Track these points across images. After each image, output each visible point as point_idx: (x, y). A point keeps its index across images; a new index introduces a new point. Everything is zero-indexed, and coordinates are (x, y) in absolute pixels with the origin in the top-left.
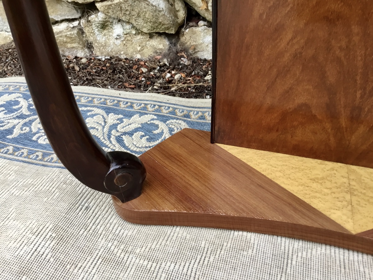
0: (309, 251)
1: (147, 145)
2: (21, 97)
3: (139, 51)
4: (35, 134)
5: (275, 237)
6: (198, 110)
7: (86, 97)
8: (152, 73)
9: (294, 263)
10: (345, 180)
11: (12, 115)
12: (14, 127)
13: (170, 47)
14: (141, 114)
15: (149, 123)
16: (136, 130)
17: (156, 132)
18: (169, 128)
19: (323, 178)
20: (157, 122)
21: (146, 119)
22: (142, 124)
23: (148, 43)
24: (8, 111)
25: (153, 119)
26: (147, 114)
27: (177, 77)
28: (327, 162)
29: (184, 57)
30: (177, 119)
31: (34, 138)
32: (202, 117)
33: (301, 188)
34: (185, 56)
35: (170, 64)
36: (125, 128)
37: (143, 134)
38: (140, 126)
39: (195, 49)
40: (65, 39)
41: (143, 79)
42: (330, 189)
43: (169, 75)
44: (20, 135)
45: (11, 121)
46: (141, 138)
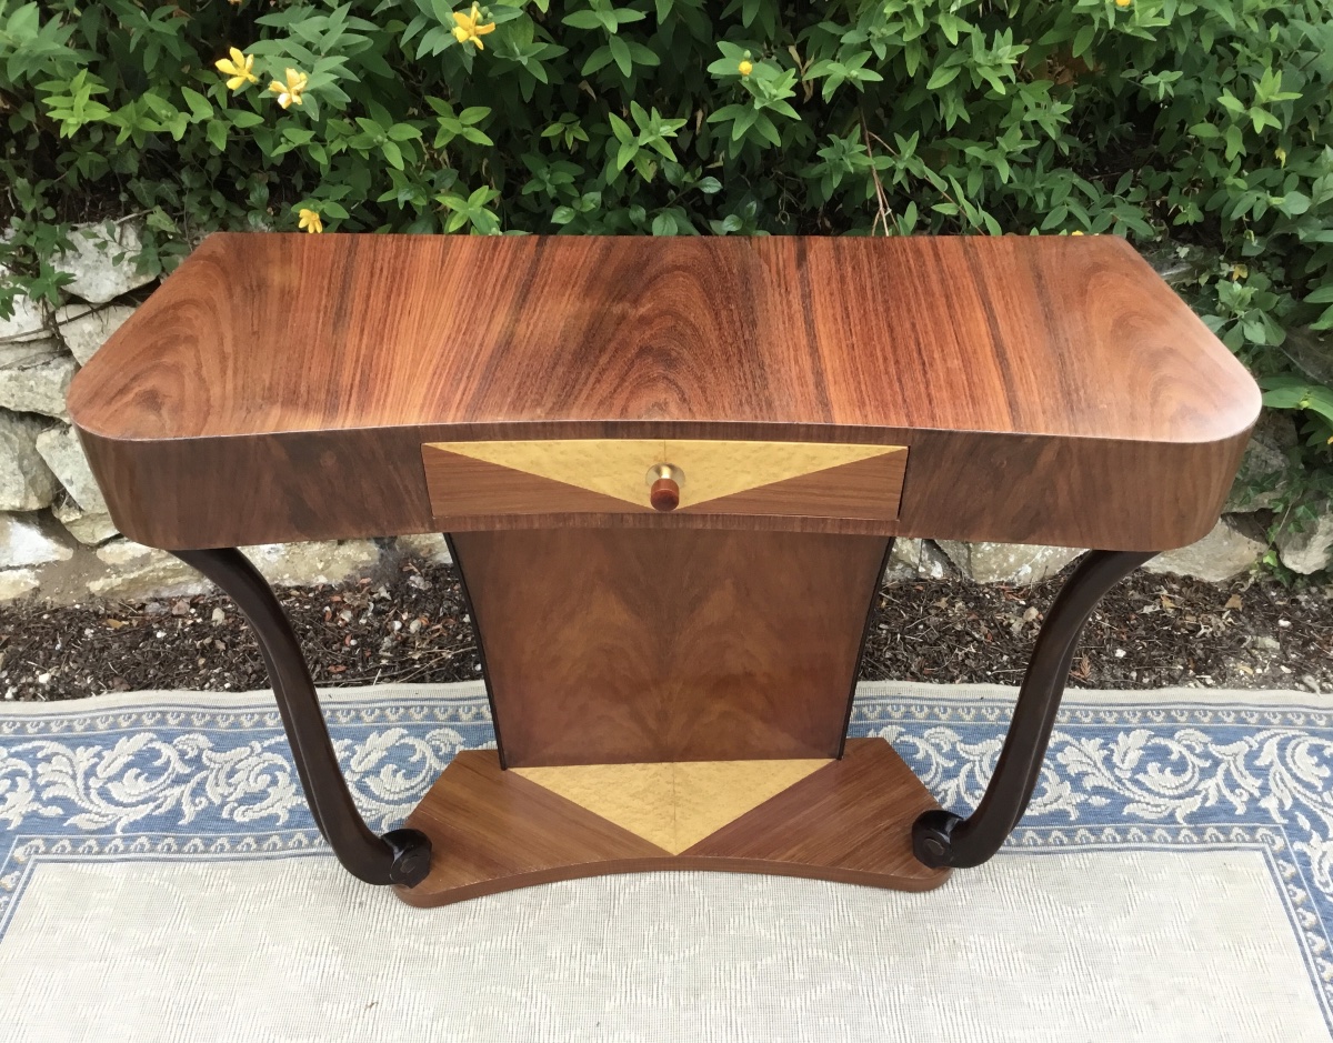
0: (637, 883)
1: (408, 786)
2: (155, 740)
3: (322, 570)
4: (222, 806)
5: (599, 877)
6: (470, 703)
7: (271, 713)
8: (363, 621)
9: (621, 901)
10: (670, 787)
11: (162, 779)
12: (179, 803)
13: (382, 555)
14: (381, 731)
15: (397, 744)
16: (382, 763)
17: (414, 759)
18: (432, 746)
19: (645, 790)
20: (410, 741)
21: (392, 737)
22: (387, 749)
23: (336, 553)
24: (150, 774)
25: (402, 737)
26: (389, 728)
27: (414, 626)
28: (650, 765)
29: (414, 574)
30: (441, 727)
31: (225, 815)
32: (479, 716)
33: (620, 811)
34: (416, 570)
35: (392, 595)
36: (363, 764)
37: (395, 767)
38: (385, 753)
39: (430, 551)
40: (161, 574)
41: (353, 642)
42: (653, 803)
43: (397, 625)
44: (198, 814)
45: (167, 792)
46: (395, 776)
